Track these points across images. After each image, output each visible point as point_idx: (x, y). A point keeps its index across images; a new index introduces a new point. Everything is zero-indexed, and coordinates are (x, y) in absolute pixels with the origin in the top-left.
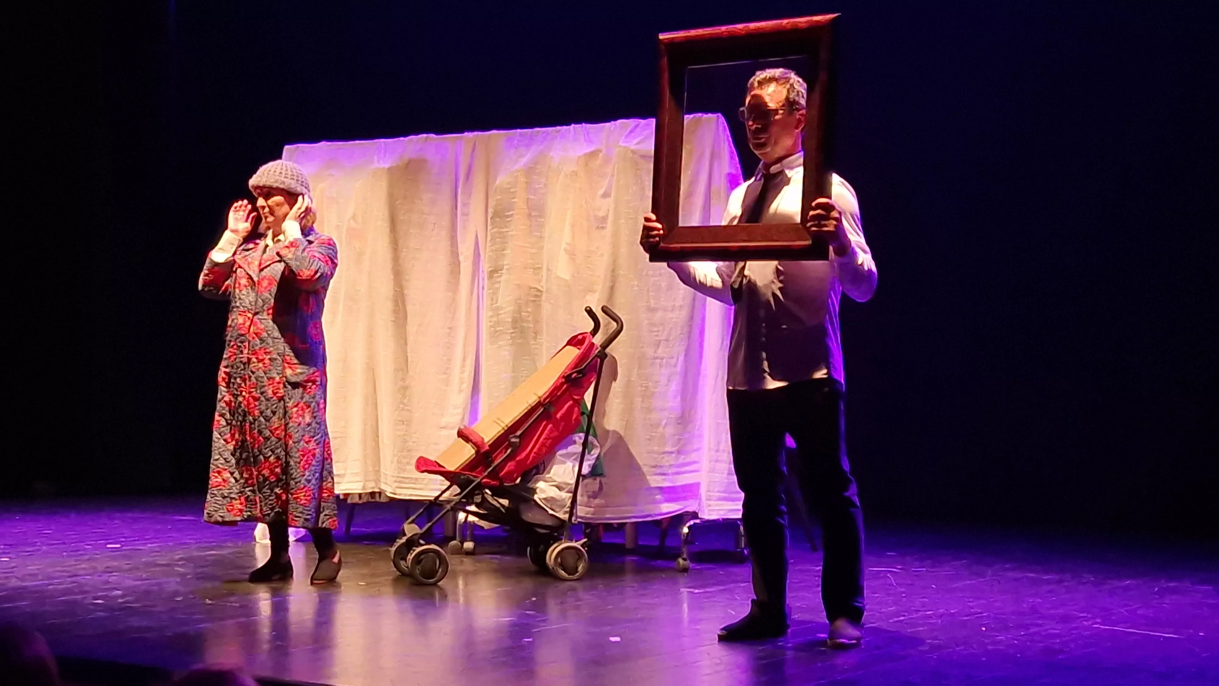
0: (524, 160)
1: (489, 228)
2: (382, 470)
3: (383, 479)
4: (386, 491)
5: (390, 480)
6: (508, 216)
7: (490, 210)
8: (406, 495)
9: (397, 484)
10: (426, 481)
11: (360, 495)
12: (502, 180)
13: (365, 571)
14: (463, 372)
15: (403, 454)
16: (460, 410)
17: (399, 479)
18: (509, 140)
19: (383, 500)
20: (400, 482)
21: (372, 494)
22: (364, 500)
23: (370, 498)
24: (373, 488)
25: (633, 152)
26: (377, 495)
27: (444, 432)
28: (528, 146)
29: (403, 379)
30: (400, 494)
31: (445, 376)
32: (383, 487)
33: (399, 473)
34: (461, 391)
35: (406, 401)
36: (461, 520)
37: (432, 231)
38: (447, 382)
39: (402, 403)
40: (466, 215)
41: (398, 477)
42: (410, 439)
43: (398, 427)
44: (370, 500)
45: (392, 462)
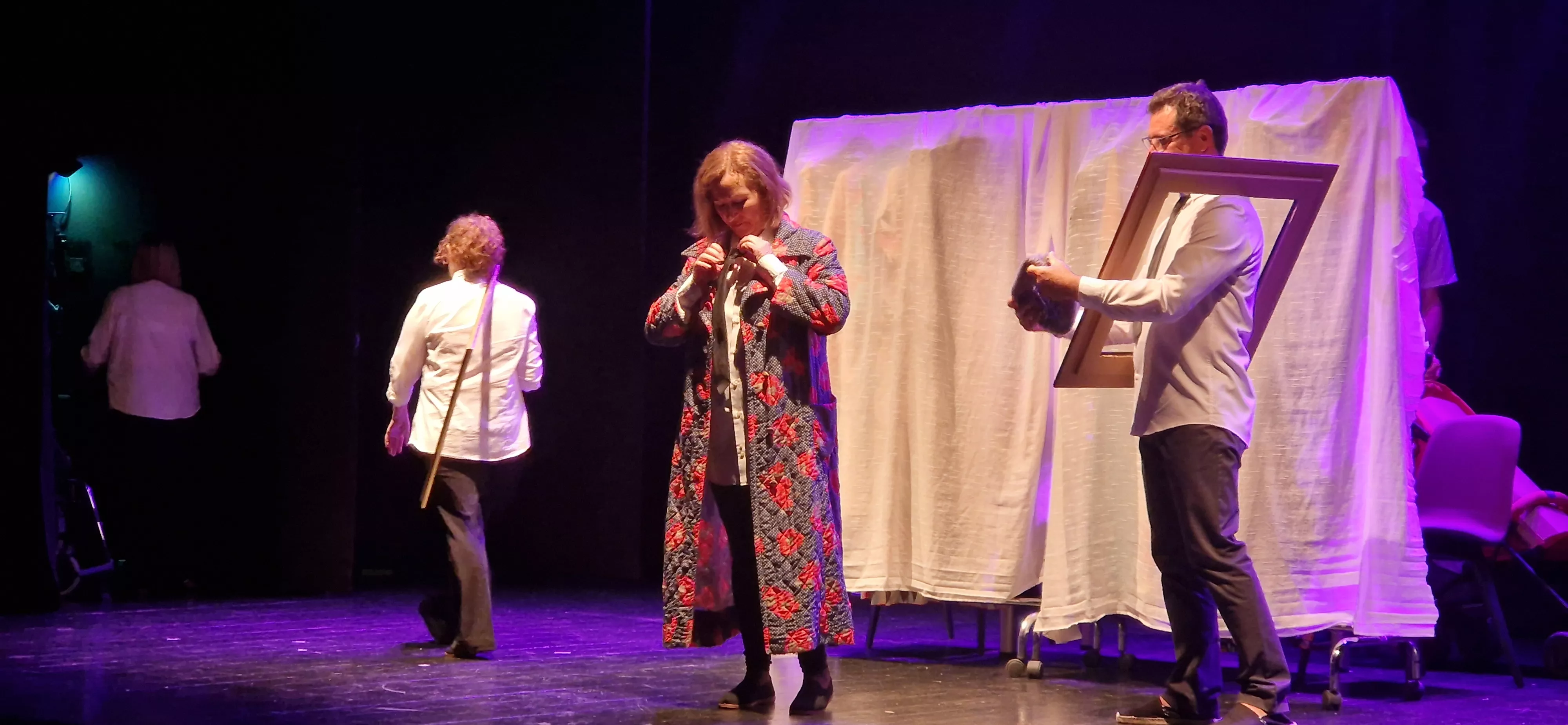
0: (1116, 141)
1: (1069, 231)
2: (913, 562)
3: (915, 574)
4: (921, 590)
5: (927, 576)
6: (1093, 216)
7: (1071, 207)
8: (948, 595)
9: (937, 581)
10: (975, 579)
11: (888, 594)
12: (1086, 166)
13: (893, 696)
14: (1030, 429)
15: (947, 540)
16: (1025, 482)
17: (940, 574)
18: (1097, 113)
19: (918, 602)
20: (942, 578)
21: (904, 594)
22: (893, 601)
23: (901, 598)
24: (899, 586)
25: (1268, 129)
26: (911, 596)
27: (1003, 511)
28: (1122, 121)
29: (949, 439)
30: (942, 595)
31: (1006, 434)
32: (916, 585)
33: (941, 565)
34: (1027, 455)
35: (951, 468)
36: (1024, 632)
37: (991, 235)
38: (1007, 443)
39: (946, 470)
40: (1037, 214)
41: (939, 571)
42: (957, 519)
43: (939, 504)
44: (901, 602)
45: (931, 551)
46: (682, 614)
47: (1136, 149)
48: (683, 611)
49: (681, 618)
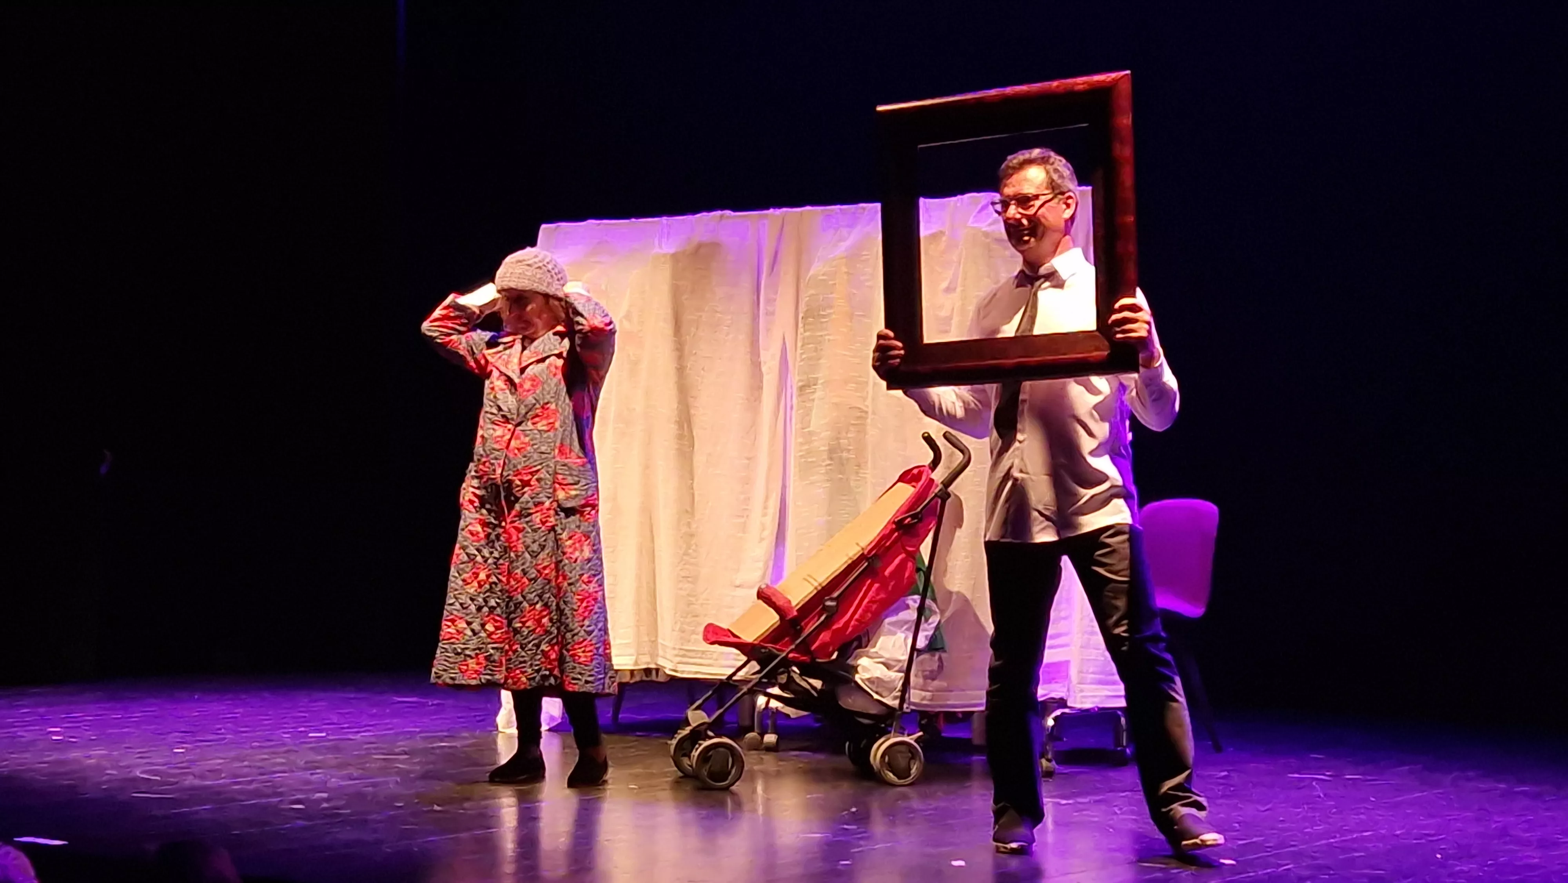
0: (844, 245)
1: (801, 330)
2: (660, 641)
3: (661, 652)
4: (665, 668)
5: (670, 654)
6: (824, 316)
7: (802, 308)
8: (689, 672)
9: (678, 659)
10: (715, 656)
11: (632, 672)
12: (817, 269)
13: (638, 770)
14: (765, 515)
15: (688, 620)
16: (761, 565)
17: (682, 653)
18: (828, 217)
19: (661, 679)
20: (684, 656)
21: (647, 671)
22: (637, 678)
23: (644, 675)
24: (648, 663)
25: (986, 235)
26: (654, 672)
27: (740, 592)
28: (851, 226)
29: (689, 524)
30: (683, 672)
31: (742, 520)
32: (661, 662)
33: (682, 645)
34: (762, 539)
35: (691, 551)
36: (761, 705)
37: (728, 334)
38: (744, 528)
39: (686, 554)
40: (770, 314)
41: (681, 649)
42: (697, 600)
43: (680, 585)
44: (645, 678)
45: (673, 630)
46: (492, 651)
47: (864, 253)
48: (493, 648)
49: (491, 655)
